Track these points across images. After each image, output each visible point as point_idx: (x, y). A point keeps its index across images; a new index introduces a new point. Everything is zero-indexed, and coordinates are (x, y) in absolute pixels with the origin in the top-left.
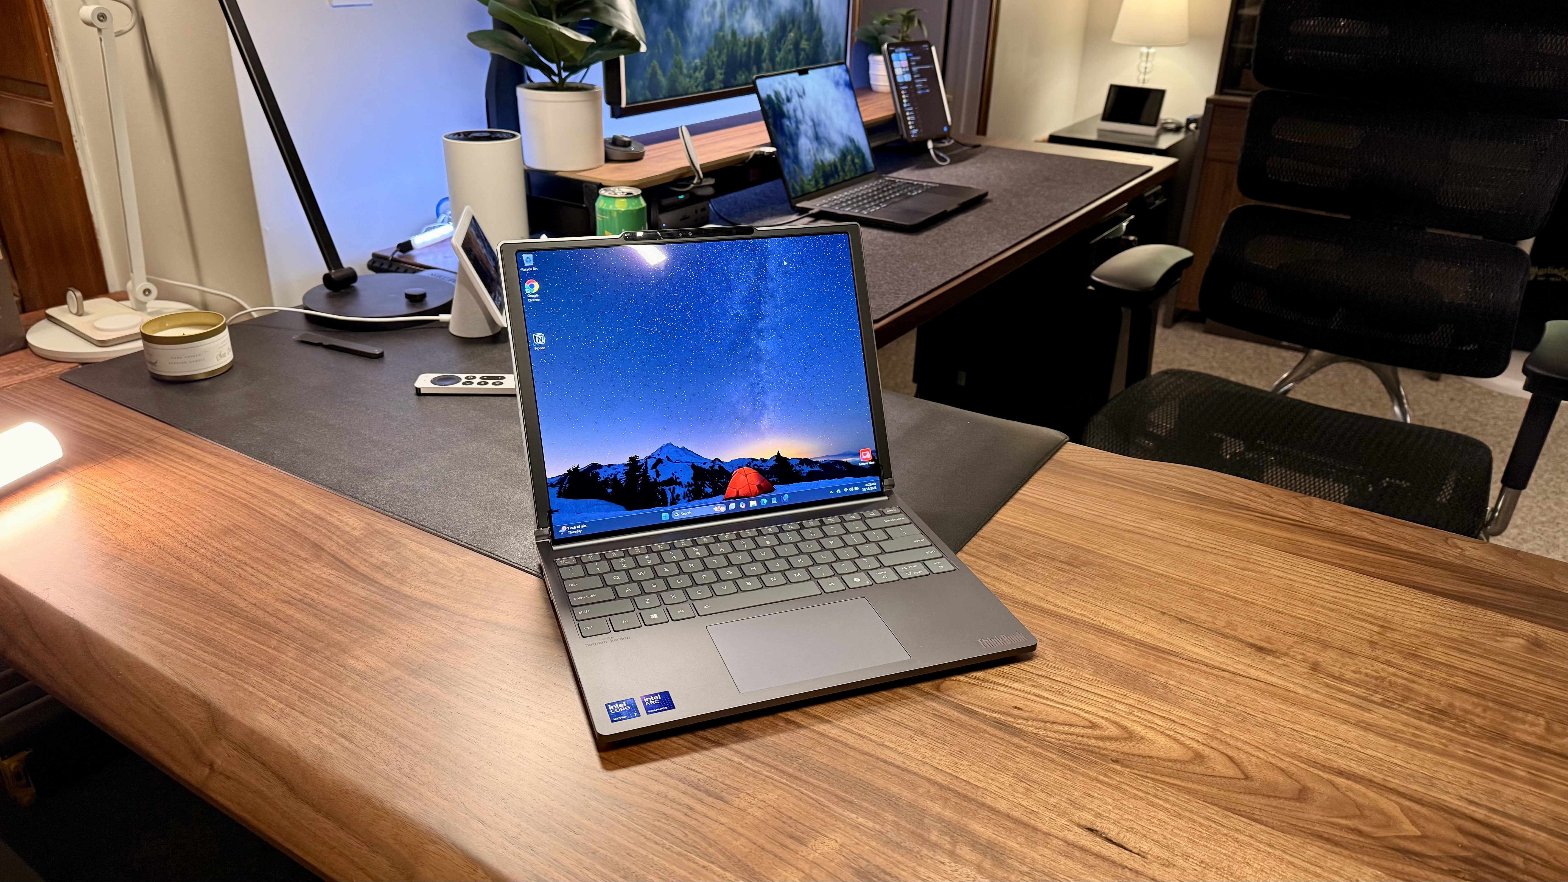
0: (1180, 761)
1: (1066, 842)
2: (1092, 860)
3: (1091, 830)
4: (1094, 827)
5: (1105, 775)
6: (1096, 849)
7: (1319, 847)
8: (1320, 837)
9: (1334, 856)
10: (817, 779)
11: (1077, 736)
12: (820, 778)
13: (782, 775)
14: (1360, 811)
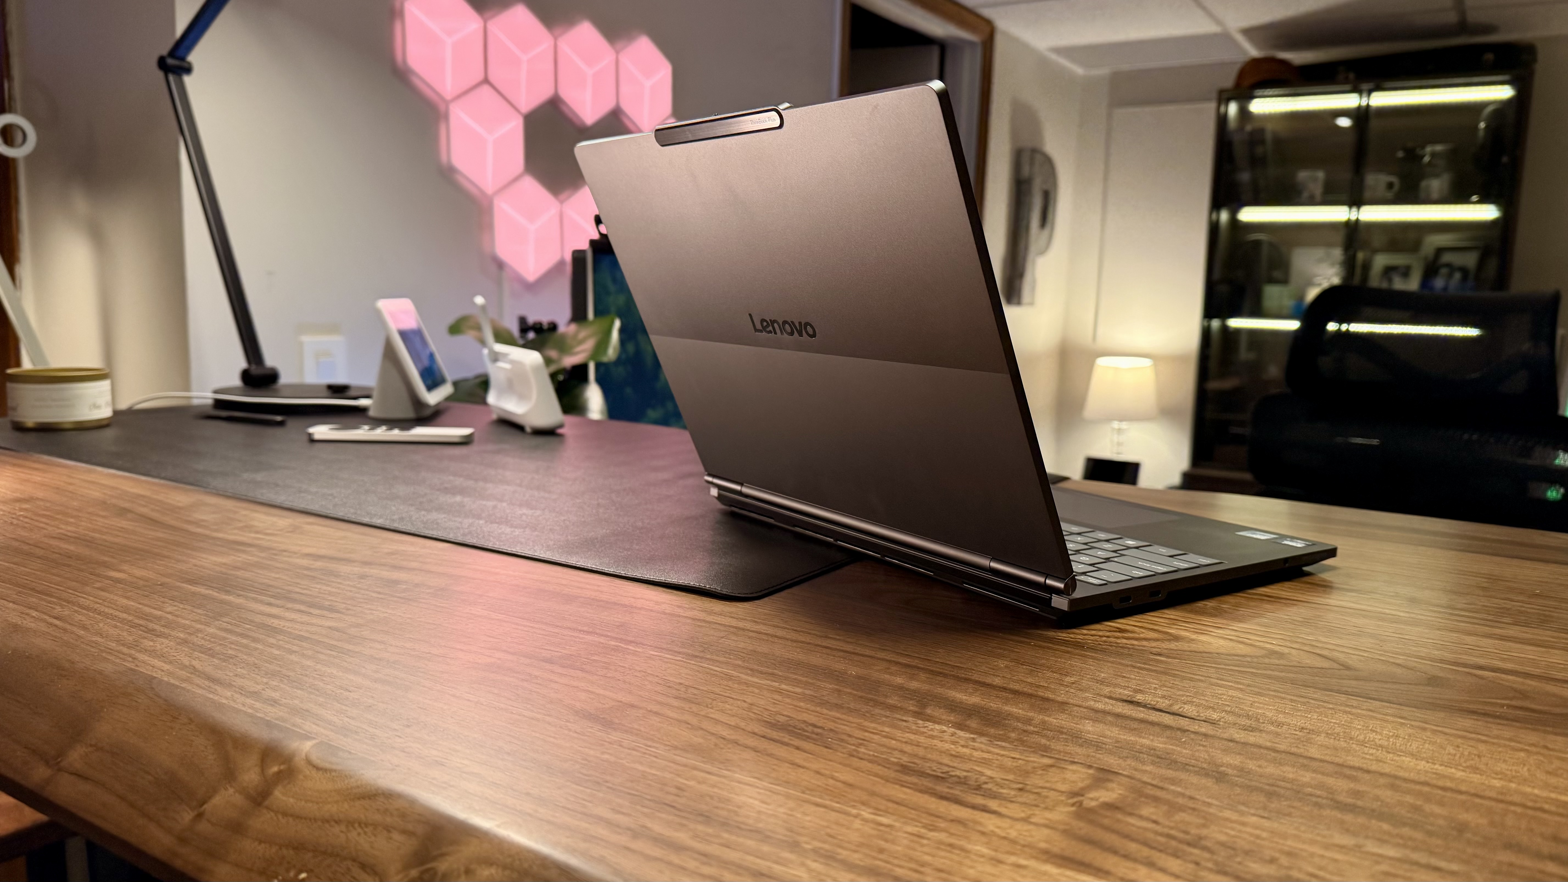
0: (1250, 656)
1: (1093, 710)
2: (1135, 725)
3: (1131, 702)
4: (1134, 699)
5: (1144, 664)
6: (1142, 716)
7: (1474, 719)
8: (1474, 712)
9: (1500, 727)
10: (725, 657)
11: (1100, 636)
12: (732, 657)
13: (676, 654)
14: (1523, 695)
